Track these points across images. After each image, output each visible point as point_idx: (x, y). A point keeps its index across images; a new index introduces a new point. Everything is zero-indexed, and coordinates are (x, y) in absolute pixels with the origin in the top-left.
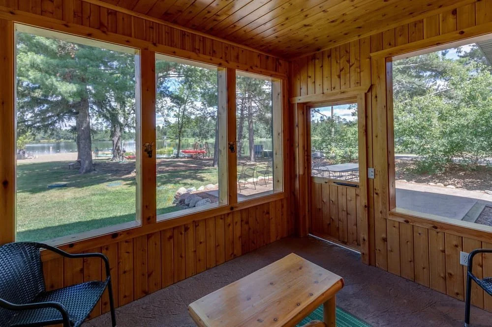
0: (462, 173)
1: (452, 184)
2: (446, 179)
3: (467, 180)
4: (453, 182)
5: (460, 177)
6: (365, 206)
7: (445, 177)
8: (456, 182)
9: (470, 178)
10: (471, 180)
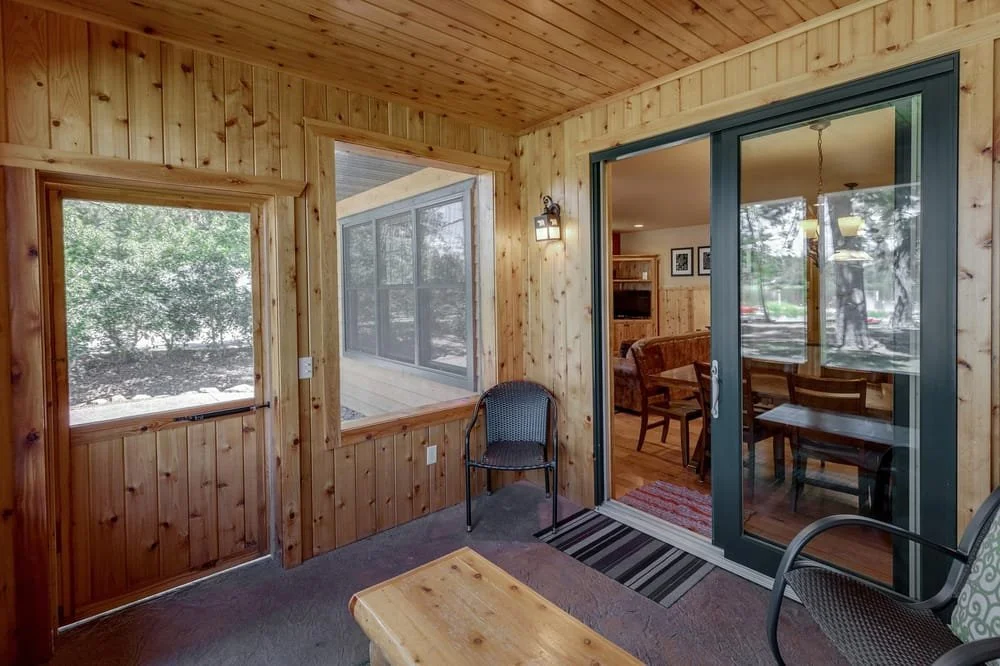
0: (110, 372)
1: (102, 397)
2: (87, 390)
3: (128, 381)
4: (103, 393)
5: (111, 380)
6: (296, 442)
7: (82, 386)
8: (109, 390)
9: (132, 378)
10: (134, 381)
